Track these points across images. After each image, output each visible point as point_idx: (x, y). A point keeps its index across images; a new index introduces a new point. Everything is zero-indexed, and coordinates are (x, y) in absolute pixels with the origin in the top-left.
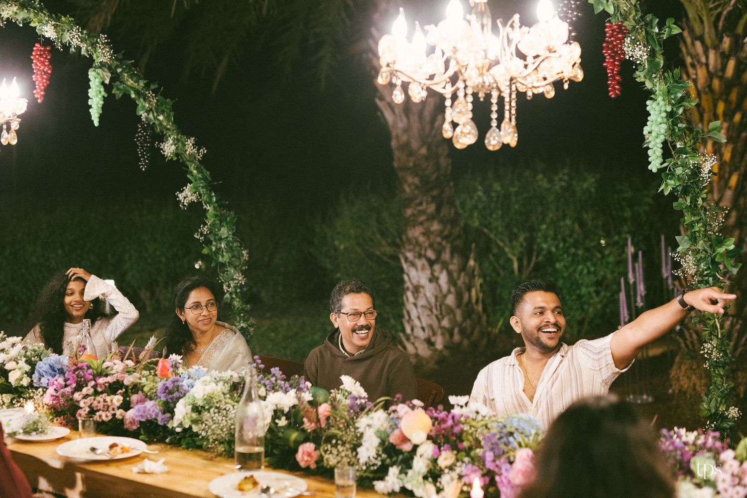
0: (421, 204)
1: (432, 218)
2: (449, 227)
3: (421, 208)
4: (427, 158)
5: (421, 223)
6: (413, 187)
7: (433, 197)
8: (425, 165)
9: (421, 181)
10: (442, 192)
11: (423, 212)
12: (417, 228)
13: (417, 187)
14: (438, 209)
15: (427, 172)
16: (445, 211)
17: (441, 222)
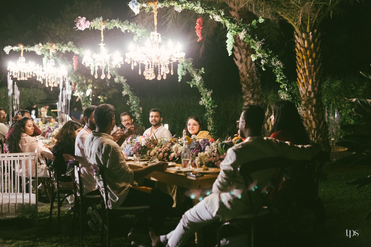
0: (247, 94)
1: (250, 99)
2: (256, 102)
3: (247, 95)
4: (249, 78)
5: (247, 101)
6: (245, 88)
7: (251, 92)
8: (248, 80)
9: (247, 86)
10: (255, 89)
11: (248, 97)
12: (246, 102)
13: (246, 88)
14: (253, 96)
15: (249, 83)
16: (255, 96)
17: (254, 100)
